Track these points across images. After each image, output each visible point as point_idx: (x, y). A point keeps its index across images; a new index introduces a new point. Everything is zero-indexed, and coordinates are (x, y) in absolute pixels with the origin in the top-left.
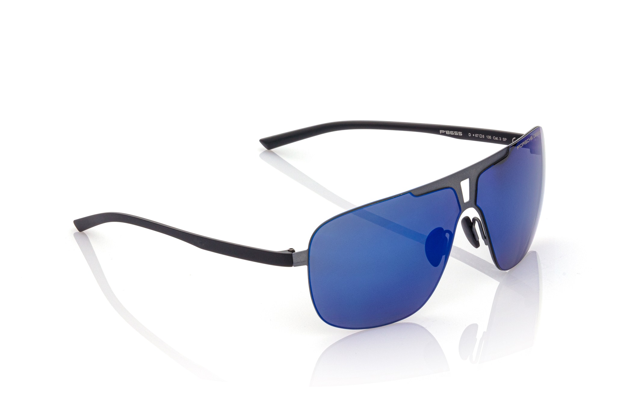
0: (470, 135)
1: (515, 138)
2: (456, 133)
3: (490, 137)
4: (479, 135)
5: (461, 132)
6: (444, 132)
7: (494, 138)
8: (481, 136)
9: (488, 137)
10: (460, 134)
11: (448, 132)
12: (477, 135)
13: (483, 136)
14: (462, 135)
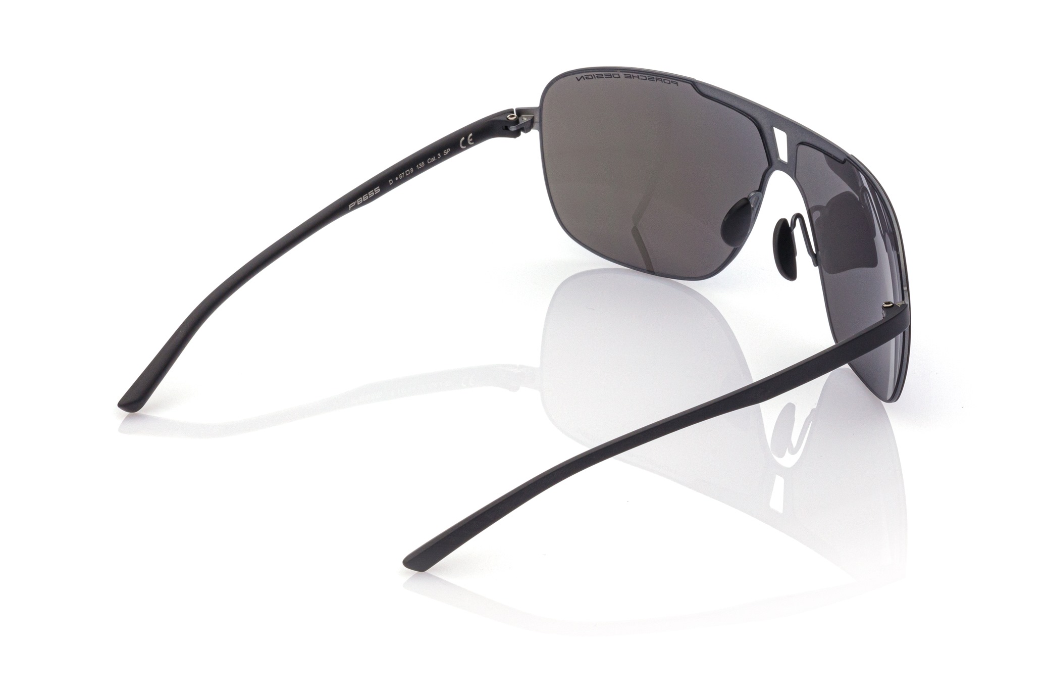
0: (391, 182)
1: (463, 139)
2: (371, 194)
3: (422, 164)
4: (405, 174)
5: (378, 187)
6: (354, 203)
7: (429, 161)
8: (408, 172)
9: (419, 166)
10: (377, 190)
11: (359, 201)
12: (402, 175)
13: (412, 169)
14: (379, 190)
